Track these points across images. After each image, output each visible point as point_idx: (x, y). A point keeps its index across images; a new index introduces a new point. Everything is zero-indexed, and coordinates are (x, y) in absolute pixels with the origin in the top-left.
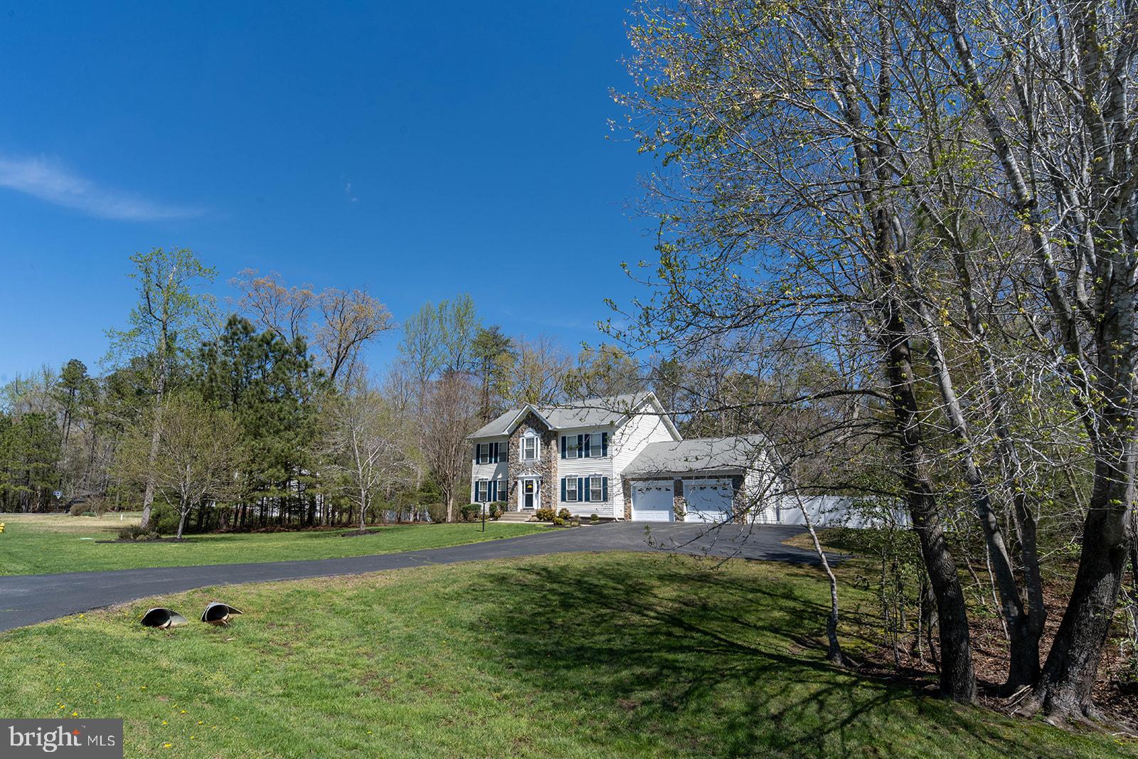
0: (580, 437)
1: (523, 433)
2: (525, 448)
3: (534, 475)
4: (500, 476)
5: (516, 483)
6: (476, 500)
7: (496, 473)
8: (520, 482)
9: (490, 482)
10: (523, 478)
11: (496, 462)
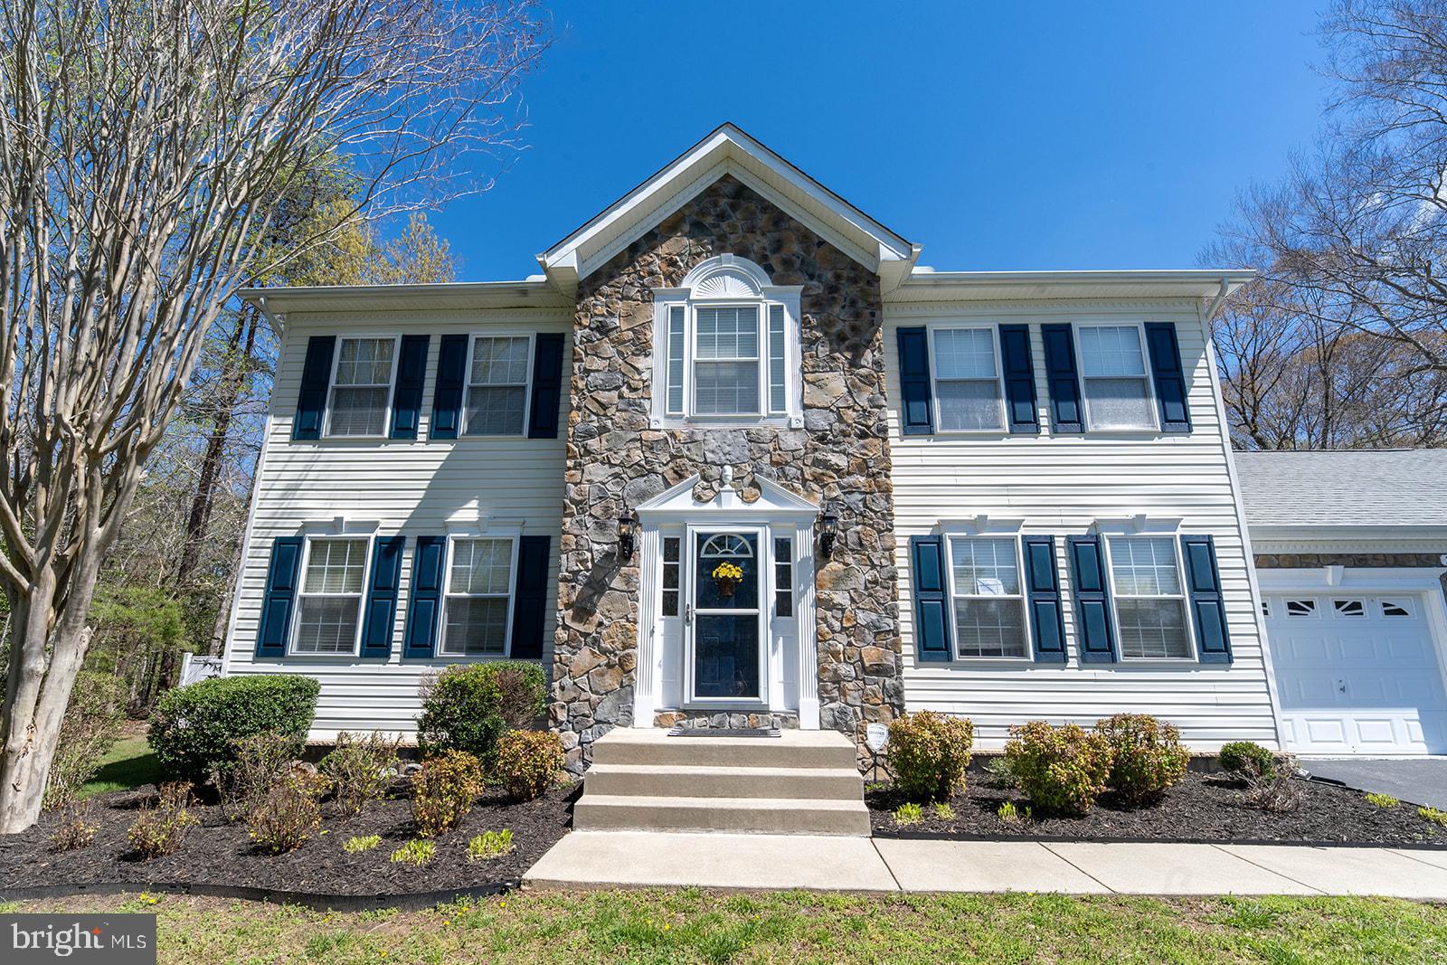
0: (1014, 338)
1: (674, 279)
2: (691, 352)
3: (763, 505)
4: (468, 513)
5: (626, 549)
6: (270, 644)
7: (443, 491)
8: (649, 545)
9: (389, 548)
10: (681, 518)
11: (442, 431)
